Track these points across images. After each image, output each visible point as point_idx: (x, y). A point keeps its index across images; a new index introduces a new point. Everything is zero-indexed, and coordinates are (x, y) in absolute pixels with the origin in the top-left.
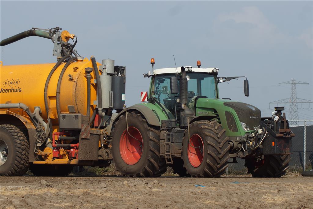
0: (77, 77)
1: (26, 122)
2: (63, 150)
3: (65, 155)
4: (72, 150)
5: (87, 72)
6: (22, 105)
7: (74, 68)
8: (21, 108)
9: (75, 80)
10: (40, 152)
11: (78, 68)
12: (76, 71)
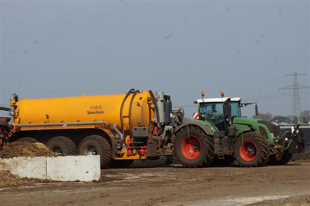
0: (142, 104)
1: (109, 133)
2: (135, 150)
3: (136, 153)
4: (142, 150)
5: (148, 100)
6: (105, 122)
7: (140, 98)
8: (104, 124)
9: (141, 105)
10: (119, 152)
11: (142, 98)
12: (141, 100)
